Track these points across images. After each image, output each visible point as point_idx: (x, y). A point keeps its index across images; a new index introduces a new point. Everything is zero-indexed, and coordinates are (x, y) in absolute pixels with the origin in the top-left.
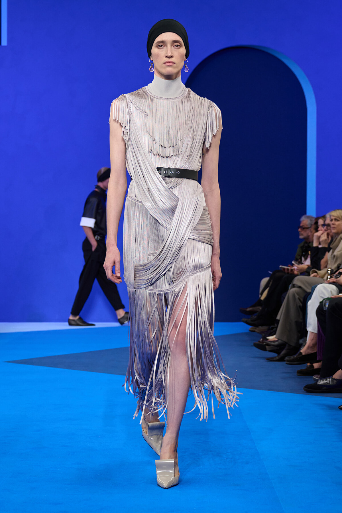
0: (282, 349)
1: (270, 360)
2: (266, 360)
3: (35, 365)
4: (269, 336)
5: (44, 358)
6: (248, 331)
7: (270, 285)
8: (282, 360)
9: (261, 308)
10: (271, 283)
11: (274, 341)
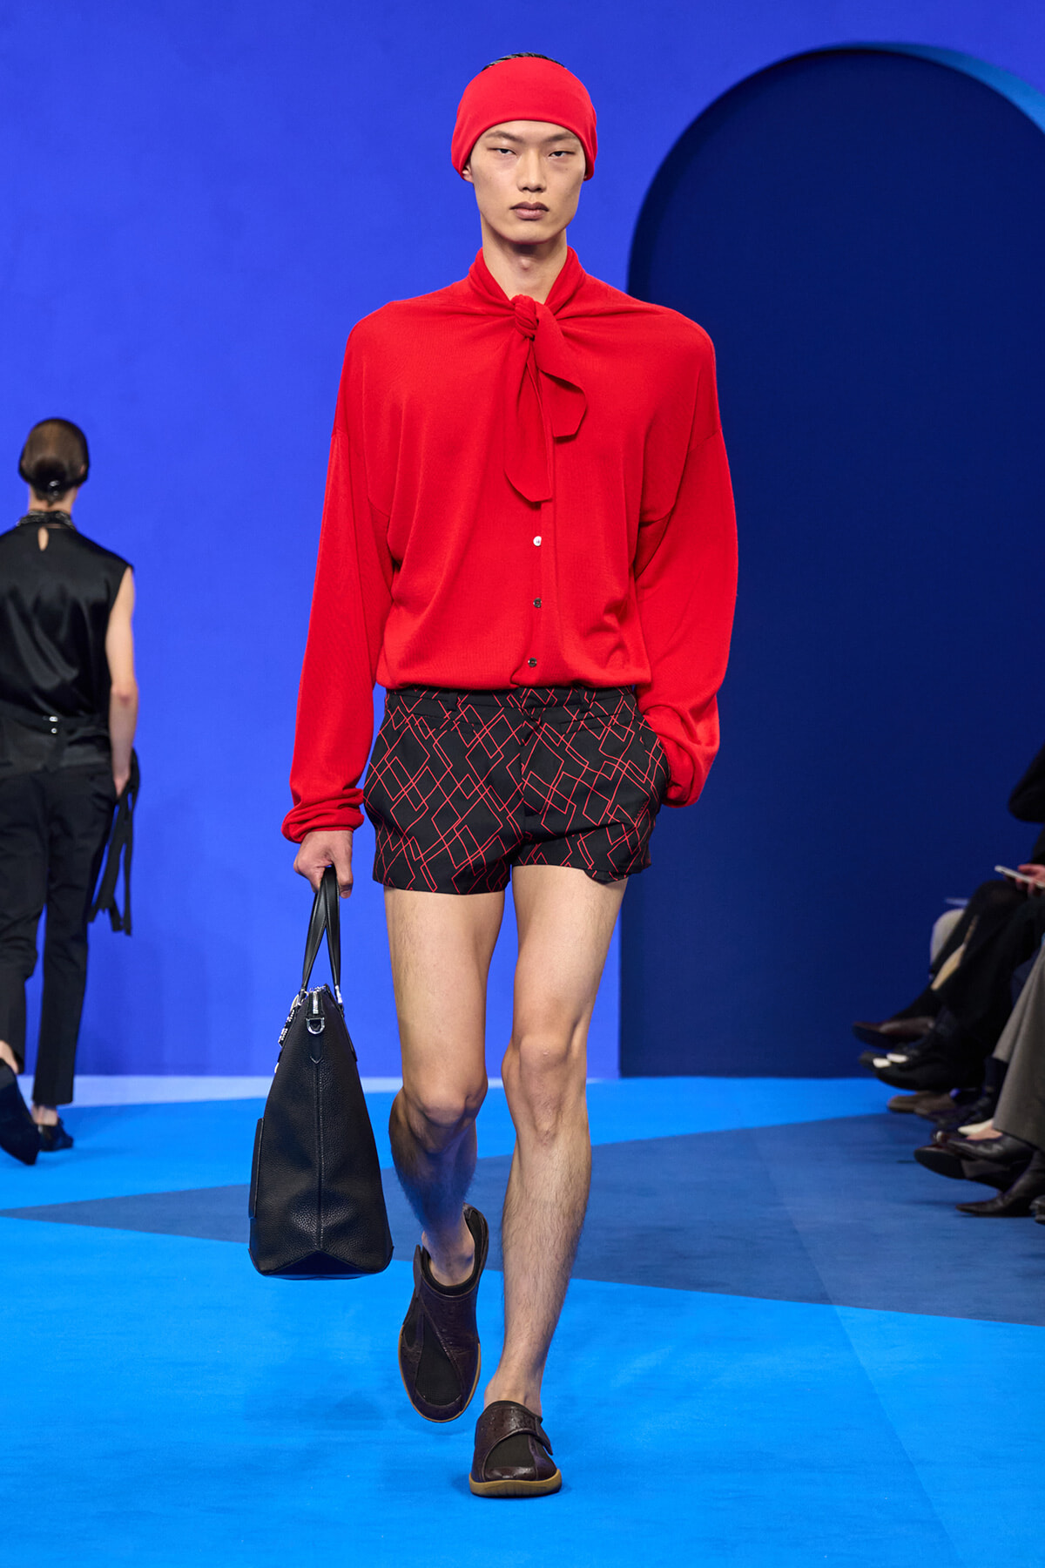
0: (1017, 1172)
1: (974, 1210)
2: (959, 1212)
3: (93, 1225)
4: (965, 1122)
5: (125, 1200)
6: (883, 1110)
7: (968, 936)
8: (1019, 1209)
9: (931, 1024)
10: (971, 928)
11: (987, 1142)
